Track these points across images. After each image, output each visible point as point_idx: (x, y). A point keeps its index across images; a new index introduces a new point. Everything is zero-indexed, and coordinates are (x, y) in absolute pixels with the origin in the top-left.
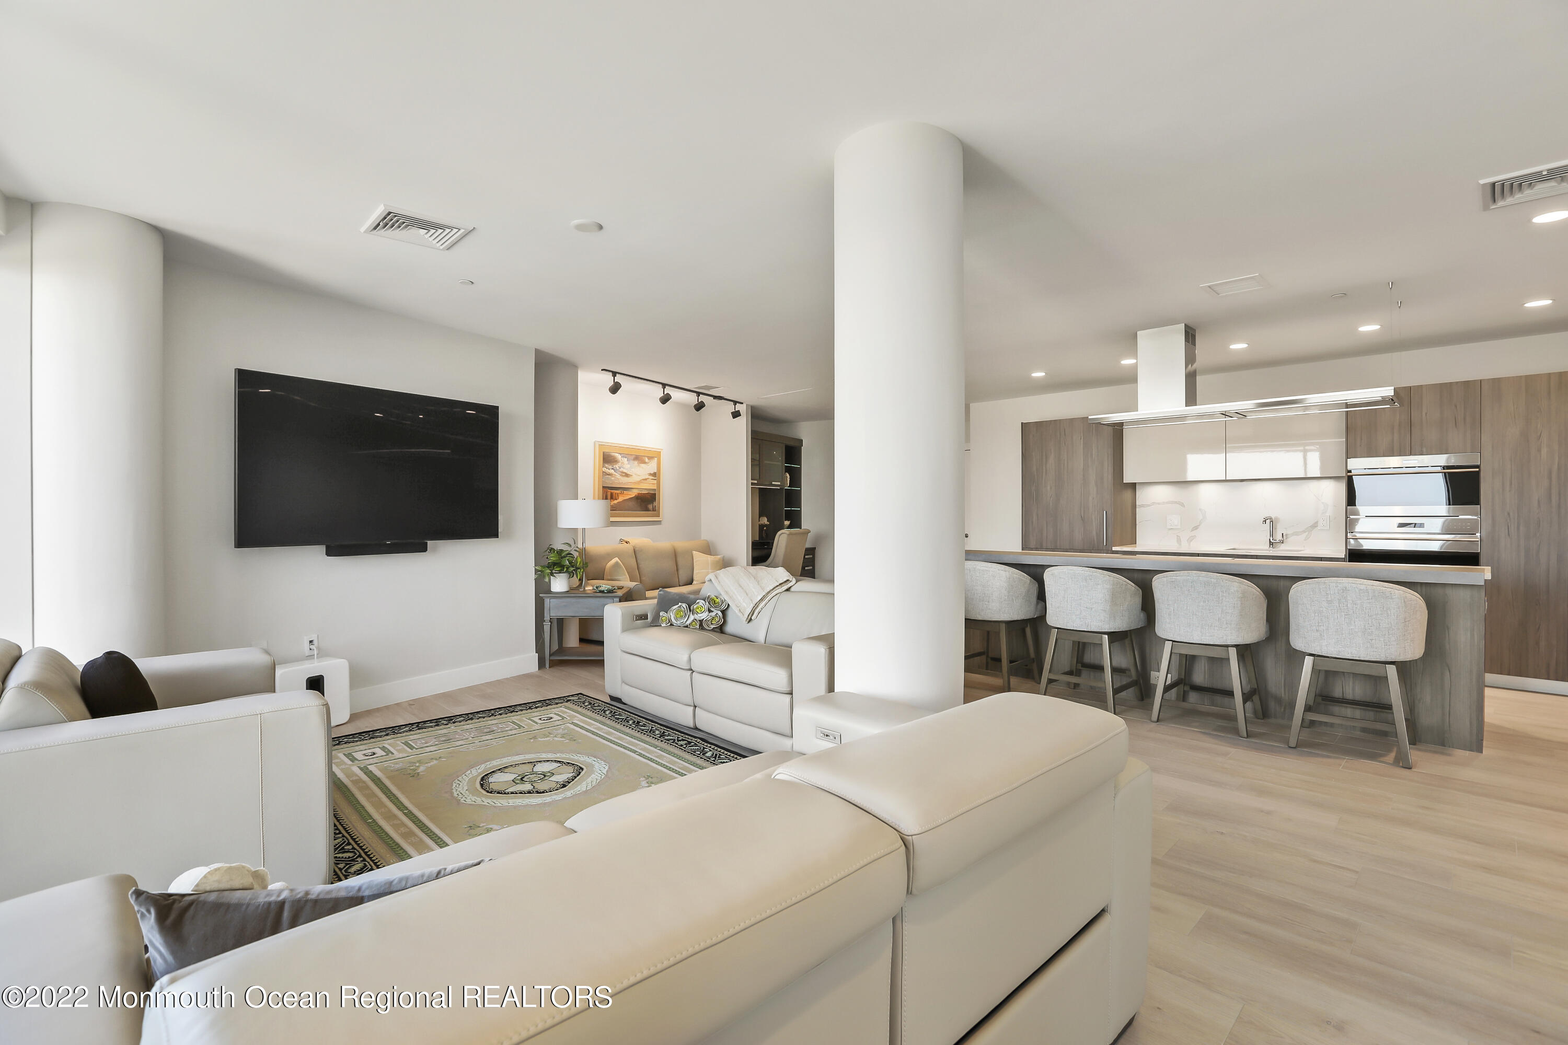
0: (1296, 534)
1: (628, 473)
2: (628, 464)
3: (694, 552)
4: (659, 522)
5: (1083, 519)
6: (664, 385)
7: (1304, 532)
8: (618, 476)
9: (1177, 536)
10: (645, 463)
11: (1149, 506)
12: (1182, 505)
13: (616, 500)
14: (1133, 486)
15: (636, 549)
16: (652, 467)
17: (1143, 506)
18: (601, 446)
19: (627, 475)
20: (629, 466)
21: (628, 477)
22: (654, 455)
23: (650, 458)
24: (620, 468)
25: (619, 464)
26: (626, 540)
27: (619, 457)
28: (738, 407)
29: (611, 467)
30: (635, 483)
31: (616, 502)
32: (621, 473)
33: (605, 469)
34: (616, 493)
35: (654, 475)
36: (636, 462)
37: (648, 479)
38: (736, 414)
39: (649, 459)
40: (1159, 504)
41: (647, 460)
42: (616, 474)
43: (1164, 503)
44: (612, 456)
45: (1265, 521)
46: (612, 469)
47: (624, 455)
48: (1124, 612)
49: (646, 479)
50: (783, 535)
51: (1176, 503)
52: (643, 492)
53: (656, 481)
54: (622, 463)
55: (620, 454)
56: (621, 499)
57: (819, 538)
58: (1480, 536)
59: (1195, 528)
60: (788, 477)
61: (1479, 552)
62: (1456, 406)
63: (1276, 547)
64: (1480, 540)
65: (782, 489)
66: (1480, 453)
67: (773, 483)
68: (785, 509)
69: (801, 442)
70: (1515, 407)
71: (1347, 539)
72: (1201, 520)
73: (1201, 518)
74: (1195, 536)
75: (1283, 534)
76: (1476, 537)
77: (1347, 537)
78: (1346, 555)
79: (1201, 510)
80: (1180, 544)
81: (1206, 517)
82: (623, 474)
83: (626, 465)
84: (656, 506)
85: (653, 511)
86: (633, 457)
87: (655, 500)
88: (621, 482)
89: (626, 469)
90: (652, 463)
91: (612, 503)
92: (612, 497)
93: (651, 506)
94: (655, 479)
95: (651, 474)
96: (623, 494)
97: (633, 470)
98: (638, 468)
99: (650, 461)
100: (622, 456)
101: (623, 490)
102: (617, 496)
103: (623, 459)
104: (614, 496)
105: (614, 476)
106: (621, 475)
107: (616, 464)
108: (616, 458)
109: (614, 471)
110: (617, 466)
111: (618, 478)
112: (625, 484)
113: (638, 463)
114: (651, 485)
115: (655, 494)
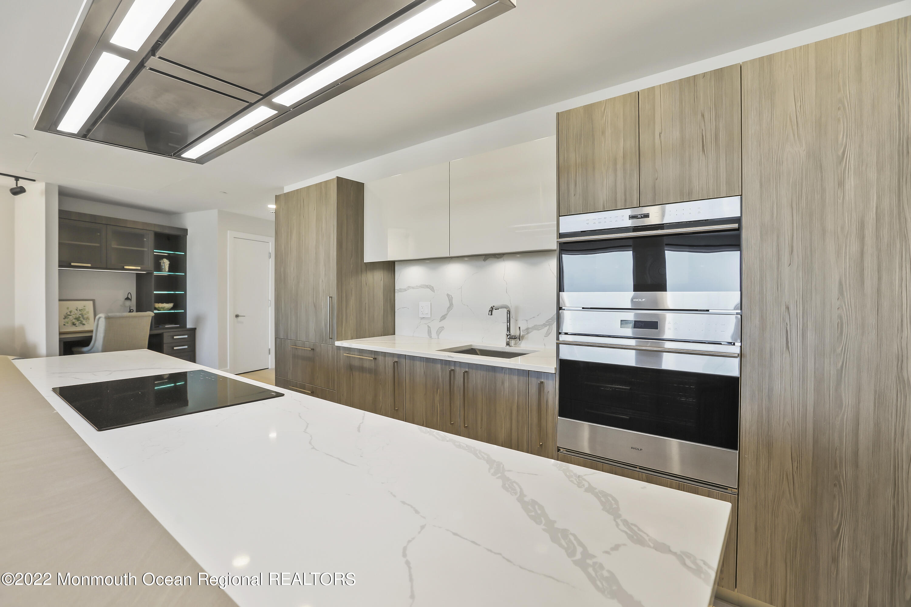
0: (536, 328)
7: (544, 325)
9: (428, 327)
11: (405, 290)
12: (432, 289)
14: (390, 266)
17: (401, 290)
28: (21, 183)
38: (18, 191)
40: (413, 288)
43: (418, 287)
45: (492, 311)
50: (101, 318)
51: (427, 287)
57: (198, 319)
58: (741, 347)
59: (443, 318)
60: (166, 263)
61: (739, 376)
62: (703, 116)
63: (515, 344)
64: (741, 355)
65: (150, 274)
66: (741, 195)
67: (126, 267)
68: (155, 292)
69: (185, 231)
70: (798, 104)
71: (558, 342)
72: (449, 308)
73: (449, 305)
74: (443, 327)
75: (520, 328)
76: (736, 349)
77: (558, 339)
78: (556, 368)
79: (448, 295)
80: (431, 337)
81: (453, 304)
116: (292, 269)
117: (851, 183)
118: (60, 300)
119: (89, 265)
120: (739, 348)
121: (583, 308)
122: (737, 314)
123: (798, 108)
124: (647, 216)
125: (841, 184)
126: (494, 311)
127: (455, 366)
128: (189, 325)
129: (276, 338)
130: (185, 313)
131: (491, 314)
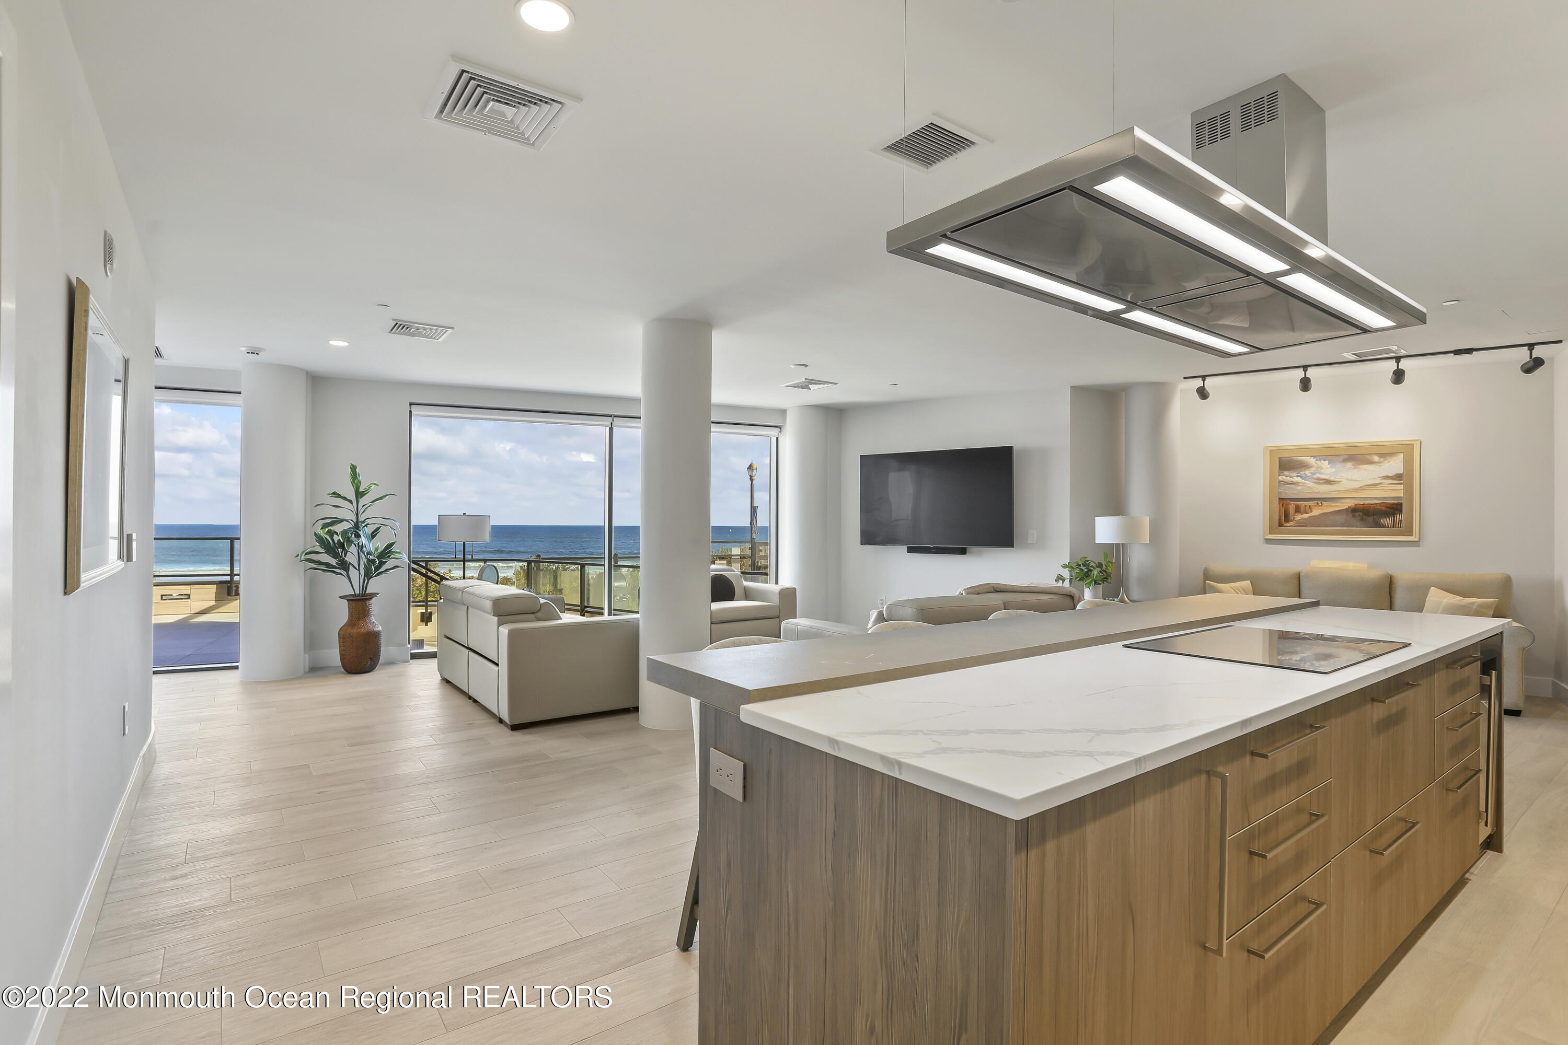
1: (1332, 478)
2: (1331, 467)
4: (1416, 544)
8: (1310, 484)
10: (1372, 463)
13: (1306, 513)
16: (1395, 465)
18: (1273, 452)
19: (1328, 482)
20: (1333, 470)
21: (1331, 484)
22: (1407, 450)
23: (1386, 455)
24: (1313, 474)
25: (1312, 469)
27: (1312, 461)
29: (1295, 474)
30: (1348, 491)
31: (1305, 516)
33: (1280, 478)
34: (1306, 506)
35: (1399, 477)
36: (1350, 465)
37: (1381, 483)
39: (1381, 457)
41: (1376, 458)
42: (1306, 482)
44: (1297, 461)
46: (1297, 476)
47: (1321, 457)
49: (1375, 485)
52: (1366, 502)
54: (1317, 468)
55: (1314, 457)
56: (1316, 512)
82: (1320, 481)
83: (1327, 470)
84: (1401, 520)
85: (1393, 527)
86: (1342, 458)
87: (1401, 511)
88: (1316, 491)
89: (1327, 475)
90: (1386, 461)
91: (1298, 517)
92: (1298, 510)
93: (1388, 521)
94: (1401, 483)
95: (1387, 477)
96: (1320, 506)
97: (1342, 474)
98: (1355, 471)
99: (1382, 459)
100: (1318, 458)
101: (1320, 501)
102: (1308, 509)
103: (1318, 462)
104: (1302, 509)
105: (1301, 484)
106: (1315, 483)
107: (1305, 470)
108: (1305, 463)
109: (1301, 479)
110: (1307, 473)
111: (1309, 487)
112: (1325, 493)
113: (1353, 465)
114: (1392, 492)
115: (1401, 504)
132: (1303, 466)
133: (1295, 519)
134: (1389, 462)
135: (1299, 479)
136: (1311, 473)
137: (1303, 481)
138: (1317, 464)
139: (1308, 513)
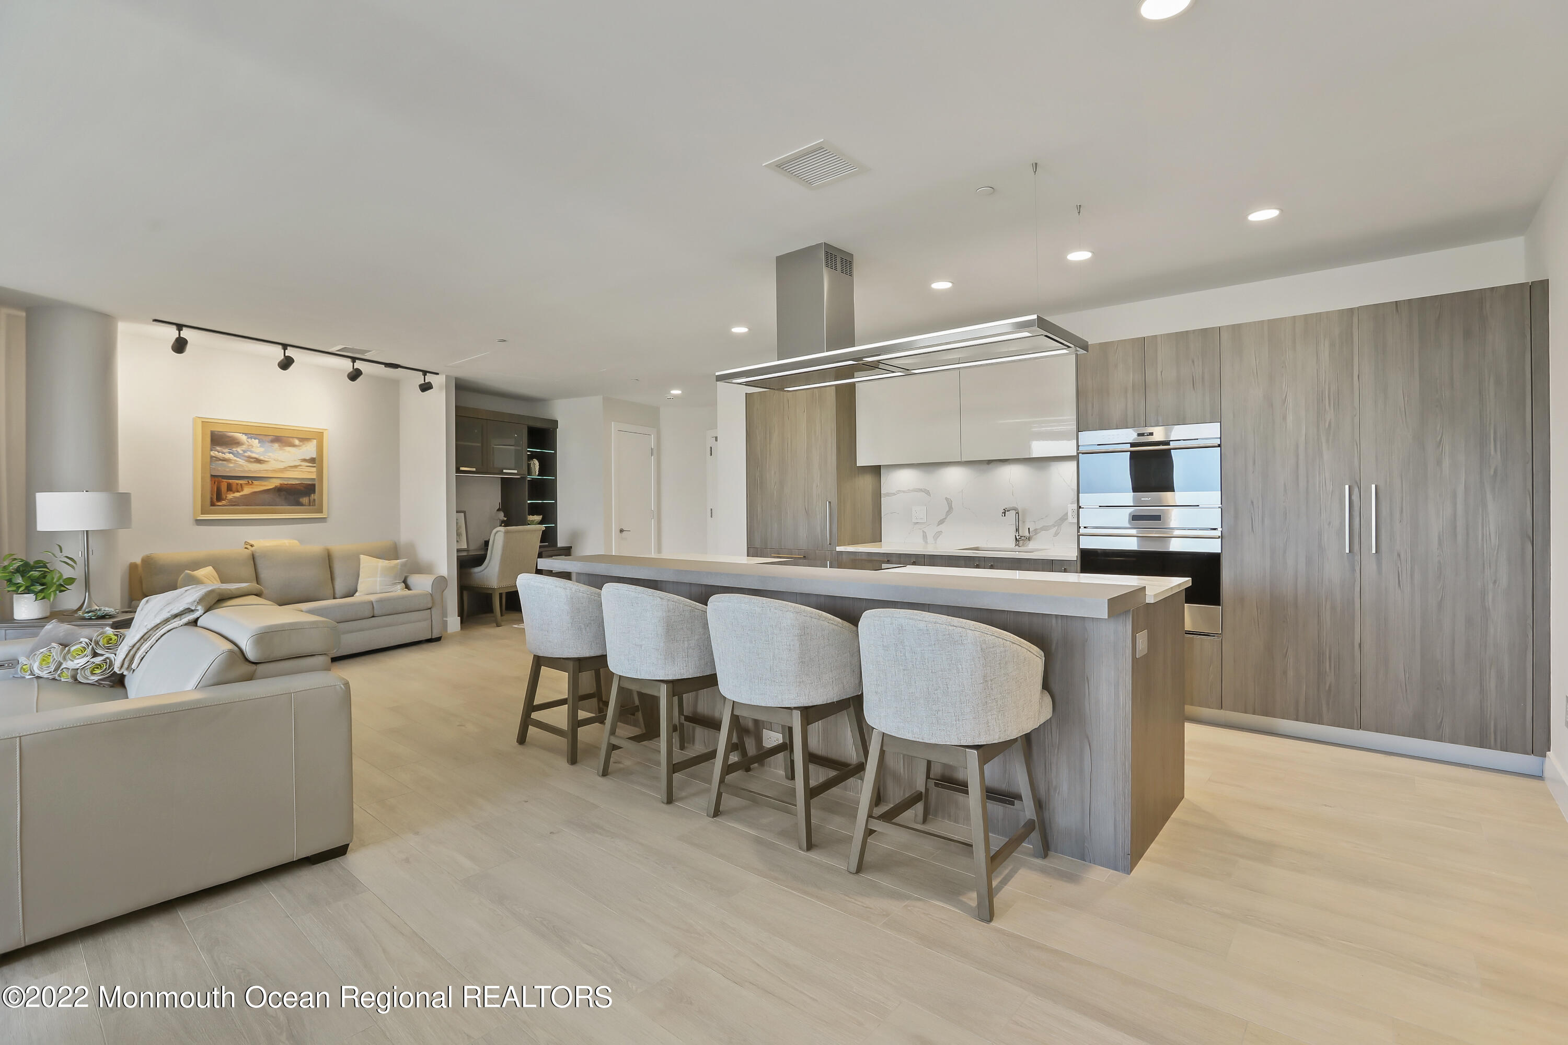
0: (1045, 528)
1: (262, 458)
2: (261, 447)
3: (362, 556)
4: (323, 520)
5: (807, 512)
6: (285, 346)
7: (1053, 526)
8: (241, 462)
9: (923, 531)
10: (293, 445)
11: (894, 494)
12: (927, 492)
13: (238, 491)
14: (876, 471)
15: (257, 555)
16: (309, 450)
17: (888, 495)
18: (205, 423)
19: (258, 461)
20: (262, 450)
21: (260, 463)
22: (318, 436)
23: (304, 440)
24: (244, 451)
25: (244, 446)
26: (252, 542)
27: (243, 438)
28: (429, 378)
29: (226, 450)
30: (274, 471)
31: (237, 495)
32: (246, 459)
33: (213, 453)
34: (237, 484)
35: (312, 460)
36: (276, 445)
37: (299, 466)
38: (426, 387)
39: (300, 441)
40: (904, 492)
41: (297, 442)
42: (238, 459)
43: (909, 491)
44: (229, 437)
45: (1005, 512)
46: (230, 453)
47: (250, 435)
48: (690, 651)
49: (296, 466)
50: (499, 532)
51: (921, 490)
52: (290, 483)
53: (315, 468)
54: (248, 446)
55: (246, 434)
56: (247, 491)
57: (576, 535)
58: (1222, 531)
59: (941, 522)
60: (536, 464)
61: (1220, 552)
62: (1193, 362)
63: (1023, 545)
64: (1222, 537)
65: (523, 478)
66: (1221, 422)
67: (504, 471)
68: (529, 502)
69: (555, 423)
70: (1258, 362)
71: (1079, 534)
72: (948, 512)
73: (947, 509)
74: (941, 532)
75: (1029, 529)
76: (1218, 533)
77: (1078, 531)
78: (1077, 556)
79: (946, 499)
80: (926, 542)
81: (952, 508)
82: (251, 460)
83: (257, 448)
84: (315, 500)
85: (309, 505)
86: (270, 438)
87: (314, 492)
88: (246, 469)
89: (257, 454)
90: (304, 446)
91: (231, 496)
92: (230, 488)
93: (305, 500)
94: (314, 467)
95: (305, 460)
96: (251, 485)
97: (270, 454)
98: (281, 452)
99: (301, 443)
100: (249, 436)
101: (251, 479)
102: (239, 487)
103: (249, 440)
104: (234, 488)
105: (233, 462)
106: (247, 461)
107: (237, 447)
108: (237, 440)
109: (233, 456)
110: (239, 450)
111: (240, 465)
112: (255, 472)
113: (279, 446)
114: (306, 474)
115: (314, 485)
116: (773, 472)
117: (1290, 418)
118: (457, 512)
119: (474, 469)
120: (1220, 532)
121: (1100, 506)
122: (1219, 507)
123: (1258, 363)
124: (1151, 434)
125: (1284, 418)
126: (1007, 512)
127: (979, 561)
128: (561, 543)
129: (748, 548)
130: (556, 527)
131: (1005, 516)
132: (237, 443)
133: (227, 498)
134: (306, 446)
135: (231, 456)
136: (243, 450)
137: (235, 458)
138: (248, 442)
139: (240, 492)
